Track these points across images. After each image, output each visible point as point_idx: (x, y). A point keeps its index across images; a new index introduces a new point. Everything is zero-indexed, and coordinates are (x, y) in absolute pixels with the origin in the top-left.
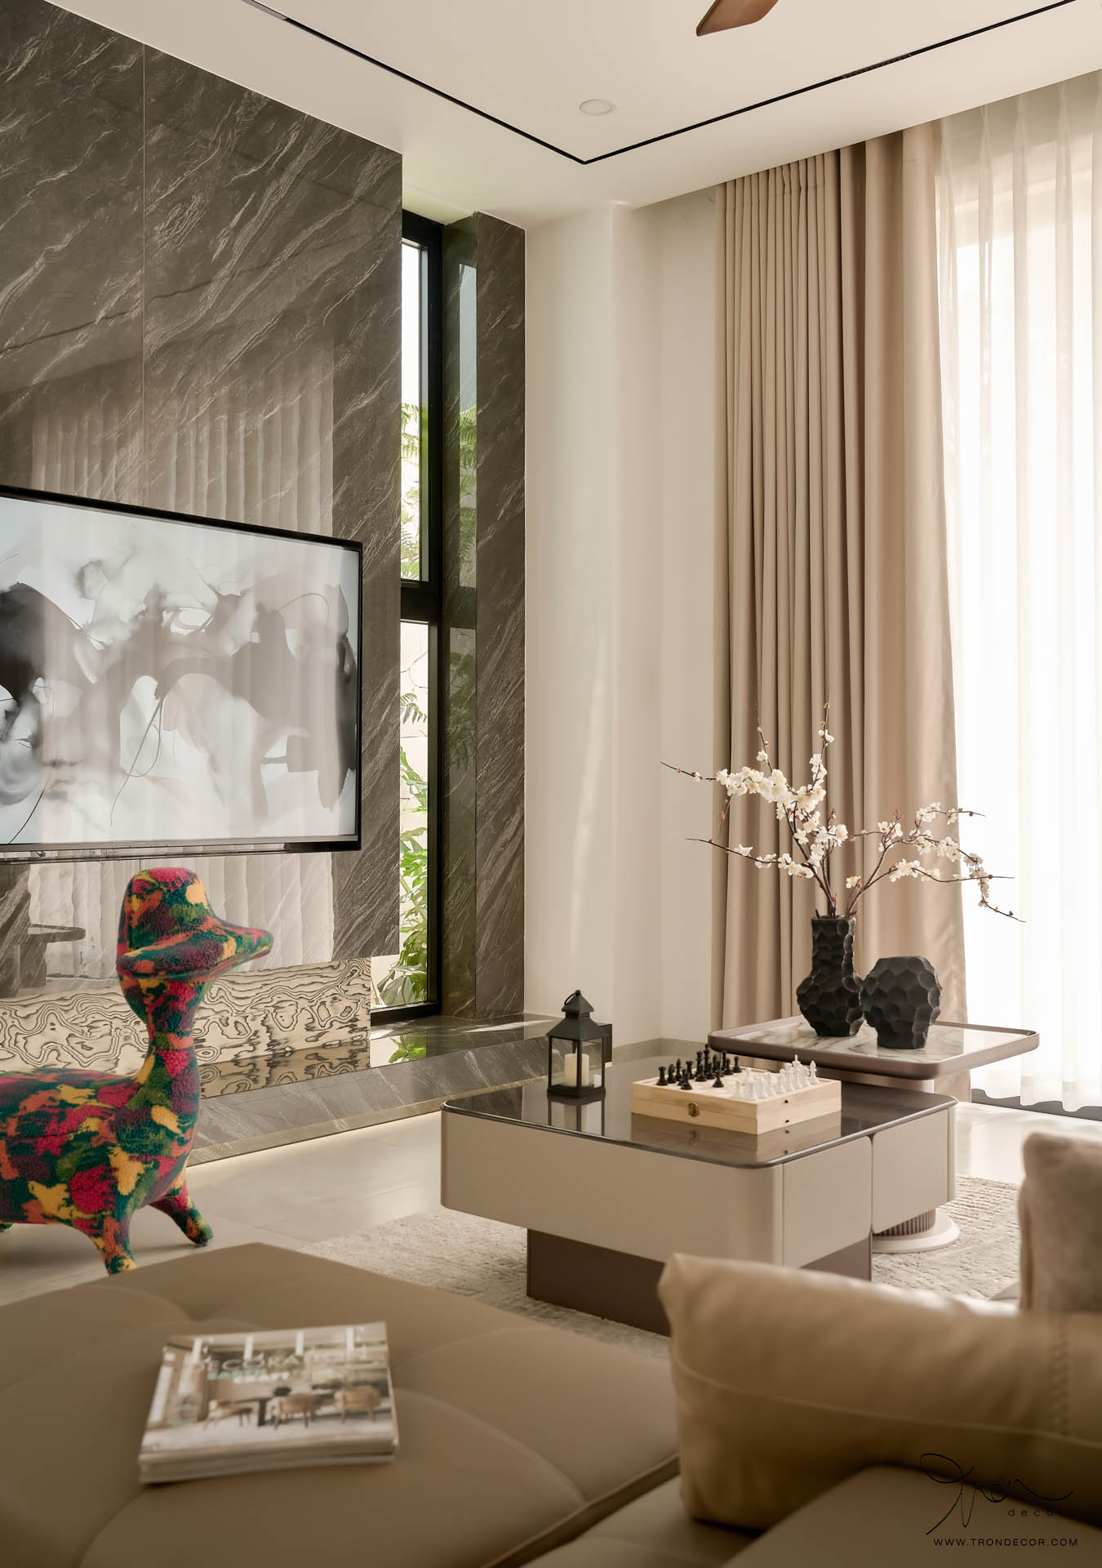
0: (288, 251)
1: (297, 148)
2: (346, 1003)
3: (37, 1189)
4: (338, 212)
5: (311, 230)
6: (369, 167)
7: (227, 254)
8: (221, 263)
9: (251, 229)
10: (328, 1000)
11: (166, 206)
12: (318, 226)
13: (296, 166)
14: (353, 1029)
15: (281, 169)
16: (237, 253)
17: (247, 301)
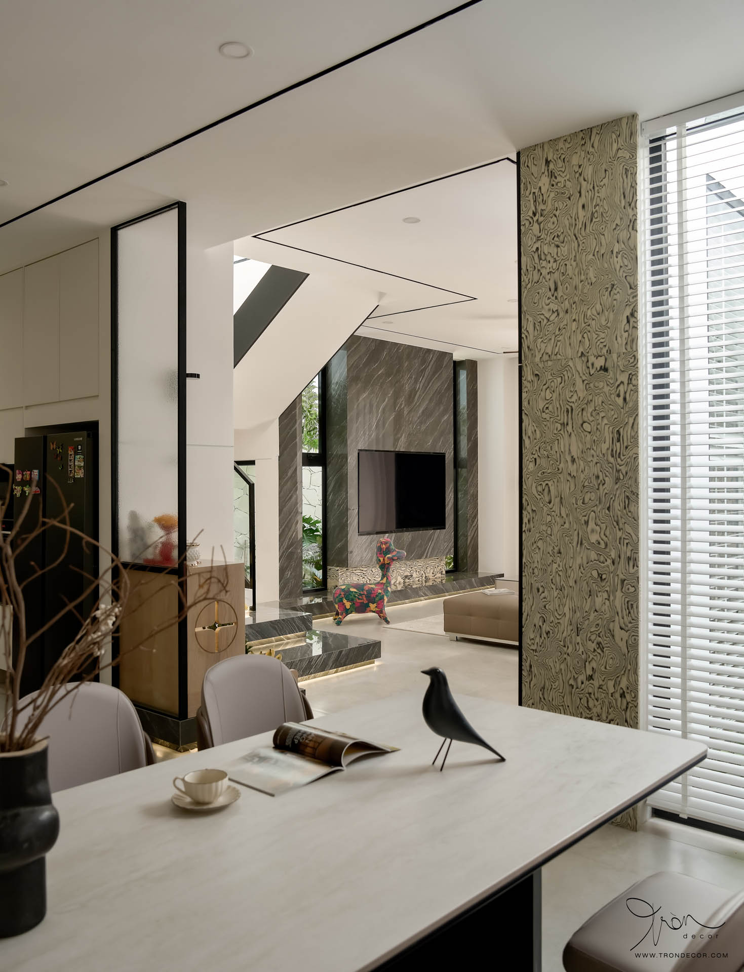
0: (430, 384)
1: (432, 359)
2: (440, 568)
3: (371, 605)
4: (440, 371)
5: (435, 378)
6: (447, 358)
7: (419, 388)
8: (418, 391)
9: (423, 381)
10: (437, 567)
11: (408, 380)
12: (436, 376)
13: (432, 363)
14: (442, 574)
15: (429, 365)
16: (421, 387)
17: (423, 398)
